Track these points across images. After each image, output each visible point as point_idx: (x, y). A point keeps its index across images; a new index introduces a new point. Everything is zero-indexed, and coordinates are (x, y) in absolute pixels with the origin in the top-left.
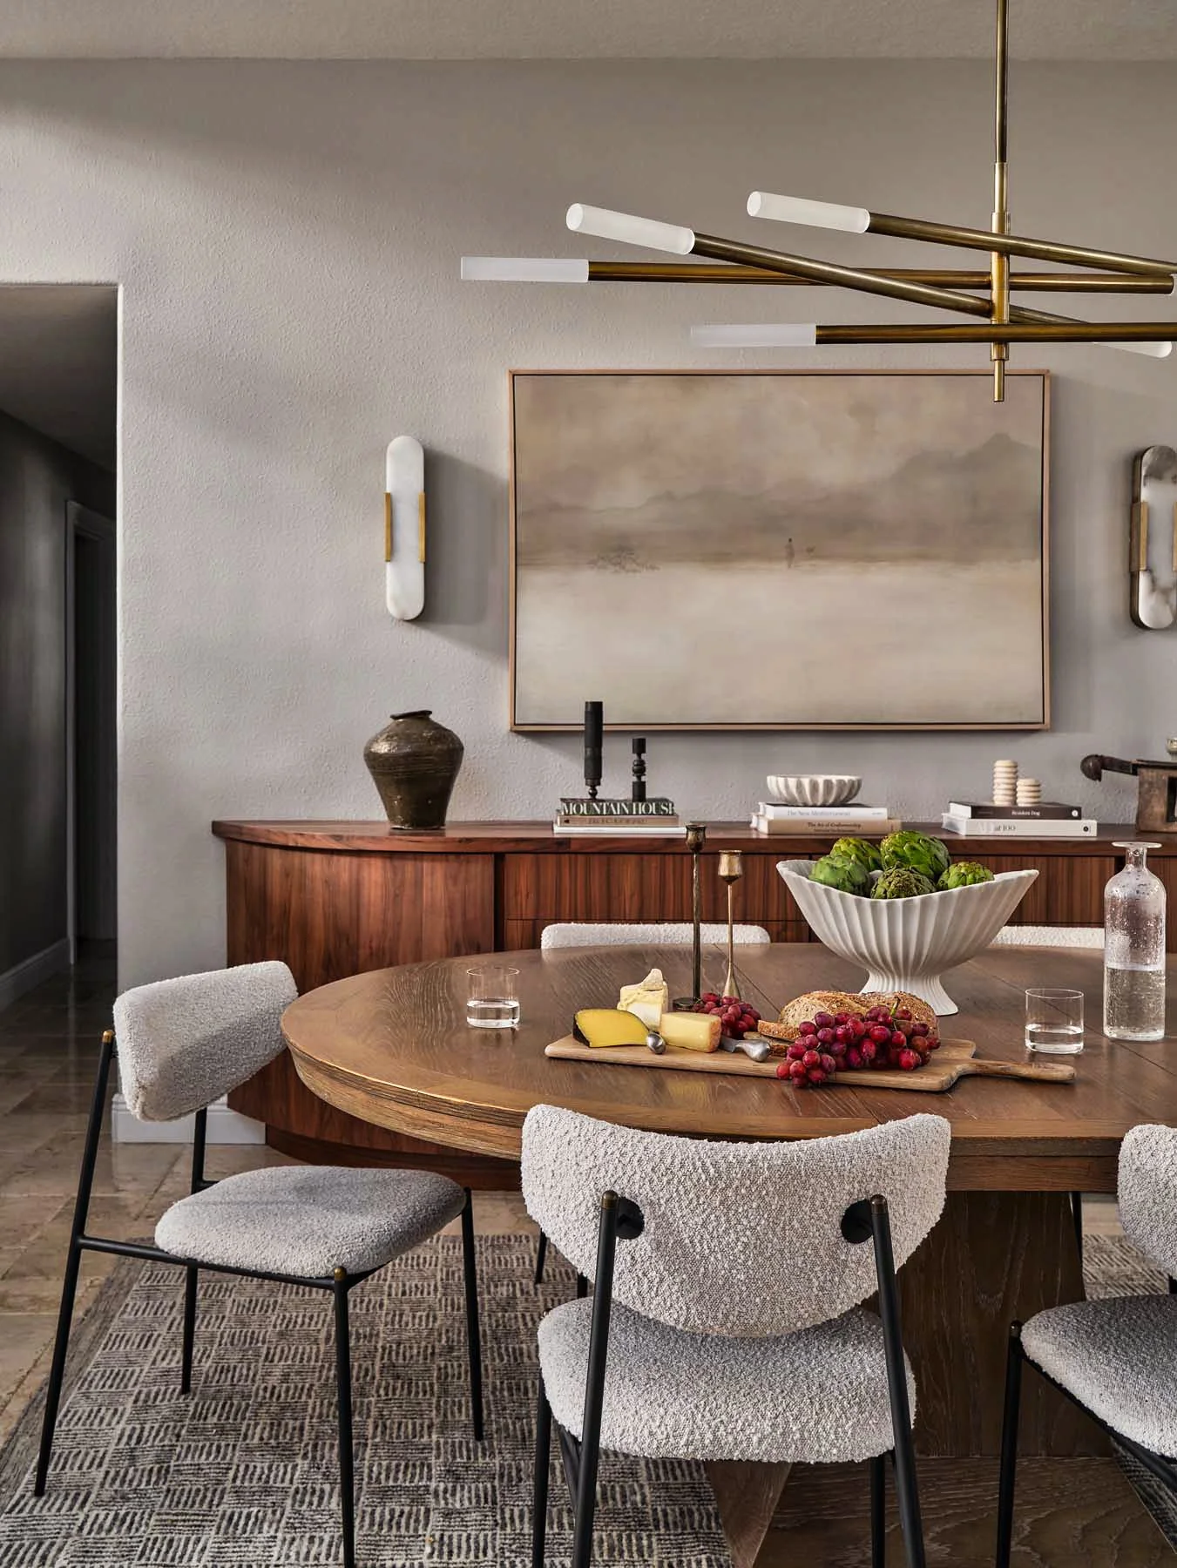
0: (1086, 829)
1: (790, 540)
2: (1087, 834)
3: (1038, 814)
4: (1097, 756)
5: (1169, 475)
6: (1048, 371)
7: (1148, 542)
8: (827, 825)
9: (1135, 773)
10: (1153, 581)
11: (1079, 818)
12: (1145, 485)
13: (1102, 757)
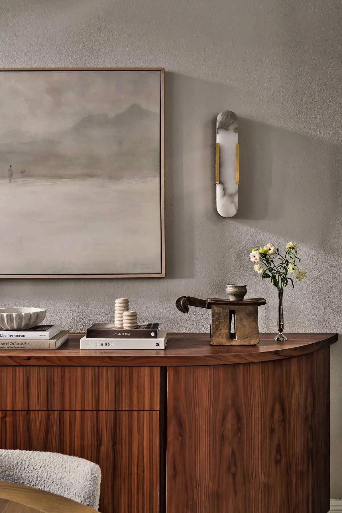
0: (157, 345)
1: (11, 166)
2: (158, 348)
3: (129, 335)
4: (185, 297)
5: (232, 127)
6: (164, 69)
7: (220, 167)
8: (7, 344)
9: (209, 307)
10: (224, 190)
11: (155, 337)
12: (218, 133)
13: (189, 297)
